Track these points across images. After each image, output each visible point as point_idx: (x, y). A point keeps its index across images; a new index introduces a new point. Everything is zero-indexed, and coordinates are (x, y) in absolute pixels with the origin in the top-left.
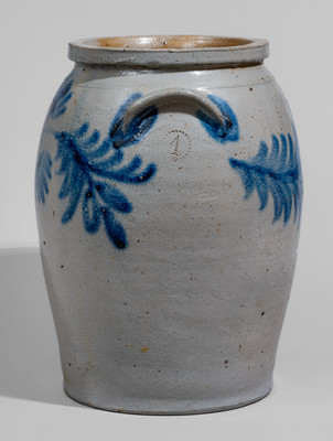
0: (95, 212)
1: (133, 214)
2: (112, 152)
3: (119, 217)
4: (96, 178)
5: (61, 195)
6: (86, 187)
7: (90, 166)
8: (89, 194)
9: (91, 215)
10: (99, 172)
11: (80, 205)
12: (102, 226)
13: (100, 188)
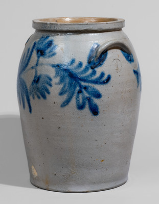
0: (83, 100)
1: (102, 98)
2: (90, 71)
3: (96, 101)
4: (83, 84)
5: (61, 94)
6: (78, 88)
7: (79, 79)
8: (80, 92)
9: (81, 101)
10: (85, 81)
11: (74, 97)
12: (87, 106)
13: (86, 88)
